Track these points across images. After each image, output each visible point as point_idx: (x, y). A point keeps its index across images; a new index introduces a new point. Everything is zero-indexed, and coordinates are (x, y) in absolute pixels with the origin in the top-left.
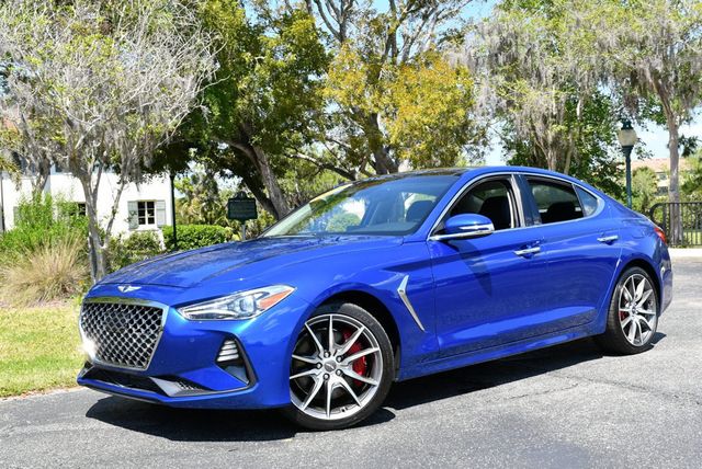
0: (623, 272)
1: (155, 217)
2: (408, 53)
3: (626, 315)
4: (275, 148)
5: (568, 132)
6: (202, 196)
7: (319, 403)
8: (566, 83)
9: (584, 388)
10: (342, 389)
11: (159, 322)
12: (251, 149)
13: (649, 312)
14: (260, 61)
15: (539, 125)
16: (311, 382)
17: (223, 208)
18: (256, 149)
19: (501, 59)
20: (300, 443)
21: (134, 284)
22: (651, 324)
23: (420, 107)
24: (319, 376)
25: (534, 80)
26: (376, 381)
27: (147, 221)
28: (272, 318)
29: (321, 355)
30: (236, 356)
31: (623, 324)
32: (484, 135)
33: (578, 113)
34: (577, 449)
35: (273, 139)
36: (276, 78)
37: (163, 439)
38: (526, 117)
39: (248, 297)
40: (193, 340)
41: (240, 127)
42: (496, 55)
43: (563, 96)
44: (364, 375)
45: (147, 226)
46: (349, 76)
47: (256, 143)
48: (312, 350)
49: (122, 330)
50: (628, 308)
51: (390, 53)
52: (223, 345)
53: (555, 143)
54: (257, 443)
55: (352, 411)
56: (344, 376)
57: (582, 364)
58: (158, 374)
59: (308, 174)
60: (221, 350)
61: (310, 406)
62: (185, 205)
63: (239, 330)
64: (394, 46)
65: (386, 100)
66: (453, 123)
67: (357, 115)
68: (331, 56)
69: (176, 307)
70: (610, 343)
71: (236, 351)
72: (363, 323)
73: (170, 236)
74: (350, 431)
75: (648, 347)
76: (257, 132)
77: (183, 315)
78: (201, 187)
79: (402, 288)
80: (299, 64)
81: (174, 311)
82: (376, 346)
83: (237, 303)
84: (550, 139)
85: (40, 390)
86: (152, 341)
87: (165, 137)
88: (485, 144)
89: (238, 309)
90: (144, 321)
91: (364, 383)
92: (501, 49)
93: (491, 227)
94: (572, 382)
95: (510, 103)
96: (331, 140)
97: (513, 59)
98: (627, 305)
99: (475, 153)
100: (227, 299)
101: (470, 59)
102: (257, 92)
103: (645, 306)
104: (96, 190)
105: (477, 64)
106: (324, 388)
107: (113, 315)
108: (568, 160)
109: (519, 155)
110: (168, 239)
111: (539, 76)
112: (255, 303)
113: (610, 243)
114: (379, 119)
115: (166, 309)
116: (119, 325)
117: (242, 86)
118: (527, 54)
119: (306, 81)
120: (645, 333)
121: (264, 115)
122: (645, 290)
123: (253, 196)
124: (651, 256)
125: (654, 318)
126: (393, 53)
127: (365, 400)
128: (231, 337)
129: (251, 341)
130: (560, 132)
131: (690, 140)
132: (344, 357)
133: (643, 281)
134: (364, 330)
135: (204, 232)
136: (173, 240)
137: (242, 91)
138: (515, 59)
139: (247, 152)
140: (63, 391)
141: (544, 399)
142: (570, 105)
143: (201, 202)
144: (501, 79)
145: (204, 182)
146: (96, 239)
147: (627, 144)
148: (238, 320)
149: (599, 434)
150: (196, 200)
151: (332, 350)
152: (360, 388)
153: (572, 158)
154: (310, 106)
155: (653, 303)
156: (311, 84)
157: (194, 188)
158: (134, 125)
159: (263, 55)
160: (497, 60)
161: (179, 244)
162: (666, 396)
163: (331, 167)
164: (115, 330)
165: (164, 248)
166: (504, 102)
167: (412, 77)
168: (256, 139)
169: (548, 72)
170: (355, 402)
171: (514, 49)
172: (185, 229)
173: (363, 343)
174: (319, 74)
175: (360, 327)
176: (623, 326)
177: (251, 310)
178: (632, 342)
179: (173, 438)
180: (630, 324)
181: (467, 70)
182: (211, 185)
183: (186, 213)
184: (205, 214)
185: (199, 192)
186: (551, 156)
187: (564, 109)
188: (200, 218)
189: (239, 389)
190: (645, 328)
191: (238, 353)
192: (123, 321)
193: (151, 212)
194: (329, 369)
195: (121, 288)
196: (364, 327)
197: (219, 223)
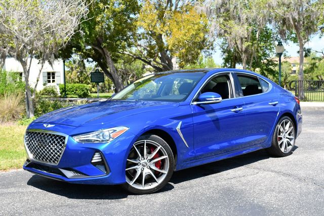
0: (280, 119)
1: (55, 79)
2: (177, 5)
3: (281, 139)
4: (114, 49)
5: (252, 45)
6: (78, 70)
7: (139, 181)
8: (252, 22)
9: (262, 174)
10: (150, 175)
11: (64, 143)
12: (102, 49)
13: (291, 137)
14: (107, 8)
15: (239, 42)
16: (135, 171)
17: (88, 76)
18: (105, 49)
19: (222, 10)
20: (130, 200)
21: (51, 123)
22: (292, 143)
23: (183, 32)
24: (139, 169)
25: (237, 20)
26: (166, 172)
27: (51, 81)
28: (117, 142)
29: (140, 159)
30: (100, 160)
31: (279, 143)
32: (212, 45)
33: (257, 37)
34: (260, 207)
35: (113, 45)
36: (115, 16)
37: (65, 197)
38: (233, 38)
39: (107, 132)
40: (80, 152)
41: (97, 39)
42: (220, 9)
43: (250, 29)
44: (160, 169)
45: (51, 84)
46: (149, 16)
47: (105, 47)
48: (136, 157)
49: (46, 146)
50: (282, 135)
51: (169, 6)
52: (94, 155)
53: (246, 51)
54: (109, 201)
55: (154, 185)
56: (151, 169)
57: (260, 161)
58: (63, 167)
59: (129, 61)
60: (93, 157)
61: (134, 183)
62: (70, 74)
63: (102, 148)
64: (171, 2)
65: (166, 28)
66: (198, 40)
67: (153, 34)
68: (141, 6)
69: (72, 136)
70: (273, 151)
71: (100, 158)
72: (160, 144)
73: (62, 89)
74: (154, 195)
75: (290, 153)
76: (105, 42)
77: (76, 140)
78: (77, 66)
79: (178, 128)
80: (126, 10)
81: (71, 138)
82: (166, 155)
83: (101, 134)
84: (244, 49)
85: (4, 170)
86: (60, 152)
87: (62, 45)
88: (212, 49)
89: (101, 137)
90: (56, 142)
91: (160, 172)
92: (222, 6)
93: (220, 99)
94: (256, 171)
95: (225, 31)
96: (140, 46)
97: (227, 11)
98: (281, 134)
99: (207, 53)
100: (97, 133)
101: (207, 11)
102: (105, 22)
103: (289, 134)
104: (29, 70)
105: (210, 12)
106: (141, 175)
107: (41, 138)
108: (252, 59)
109: (228, 56)
110: (61, 90)
111: (239, 19)
112: (110, 135)
113: (275, 105)
114: (163, 37)
115: (67, 137)
116: (44, 143)
117: (98, 19)
118: (234, 8)
119: (129, 17)
120: (289, 147)
121: (108, 33)
122: (290, 127)
123: (103, 72)
124: (293, 111)
125: (293, 140)
126: (170, 5)
127: (160, 181)
128: (98, 151)
129: (107, 153)
130: (249, 46)
131: (308, 49)
132: (151, 160)
133: (289, 123)
134: (161, 148)
135: (79, 87)
136: (64, 90)
137: (99, 22)
138: (229, 11)
139: (100, 51)
140: (16, 171)
141: (243, 180)
142: (253, 33)
143: (77, 73)
144: (221, 20)
145: (79, 63)
146: (29, 93)
147: (280, 52)
148: (101, 143)
149: (269, 199)
150: (75, 71)
151: (145, 157)
152: (158, 175)
153: (254, 58)
154: (130, 29)
155: (293, 133)
156: (132, 19)
157: (74, 66)
158: (48, 39)
159: (109, 5)
160: (220, 11)
161: (67, 93)
162: (300, 179)
163: (140, 58)
164: (42, 145)
165: (60, 95)
166: (223, 31)
167: (179, 17)
168: (104, 44)
169: (244, 17)
170: (155, 181)
171: (228, 6)
172: (69, 86)
173: (160, 154)
174: (135, 14)
175: (159, 146)
176: (279, 144)
177: (108, 138)
178: (283, 151)
179: (70, 197)
180: (282, 143)
181: (205, 15)
182: (82, 64)
183: (70, 78)
184: (79, 78)
185: (76, 68)
186: (244, 56)
187: (251, 35)
188: (77, 80)
189: (102, 175)
190: (289, 144)
191: (102, 158)
192: (46, 141)
193: (54, 78)
194: (144, 166)
195: (45, 125)
196: (161, 146)
197: (85, 83)
